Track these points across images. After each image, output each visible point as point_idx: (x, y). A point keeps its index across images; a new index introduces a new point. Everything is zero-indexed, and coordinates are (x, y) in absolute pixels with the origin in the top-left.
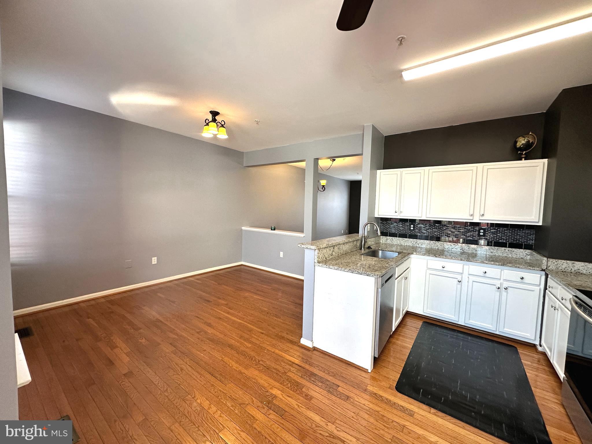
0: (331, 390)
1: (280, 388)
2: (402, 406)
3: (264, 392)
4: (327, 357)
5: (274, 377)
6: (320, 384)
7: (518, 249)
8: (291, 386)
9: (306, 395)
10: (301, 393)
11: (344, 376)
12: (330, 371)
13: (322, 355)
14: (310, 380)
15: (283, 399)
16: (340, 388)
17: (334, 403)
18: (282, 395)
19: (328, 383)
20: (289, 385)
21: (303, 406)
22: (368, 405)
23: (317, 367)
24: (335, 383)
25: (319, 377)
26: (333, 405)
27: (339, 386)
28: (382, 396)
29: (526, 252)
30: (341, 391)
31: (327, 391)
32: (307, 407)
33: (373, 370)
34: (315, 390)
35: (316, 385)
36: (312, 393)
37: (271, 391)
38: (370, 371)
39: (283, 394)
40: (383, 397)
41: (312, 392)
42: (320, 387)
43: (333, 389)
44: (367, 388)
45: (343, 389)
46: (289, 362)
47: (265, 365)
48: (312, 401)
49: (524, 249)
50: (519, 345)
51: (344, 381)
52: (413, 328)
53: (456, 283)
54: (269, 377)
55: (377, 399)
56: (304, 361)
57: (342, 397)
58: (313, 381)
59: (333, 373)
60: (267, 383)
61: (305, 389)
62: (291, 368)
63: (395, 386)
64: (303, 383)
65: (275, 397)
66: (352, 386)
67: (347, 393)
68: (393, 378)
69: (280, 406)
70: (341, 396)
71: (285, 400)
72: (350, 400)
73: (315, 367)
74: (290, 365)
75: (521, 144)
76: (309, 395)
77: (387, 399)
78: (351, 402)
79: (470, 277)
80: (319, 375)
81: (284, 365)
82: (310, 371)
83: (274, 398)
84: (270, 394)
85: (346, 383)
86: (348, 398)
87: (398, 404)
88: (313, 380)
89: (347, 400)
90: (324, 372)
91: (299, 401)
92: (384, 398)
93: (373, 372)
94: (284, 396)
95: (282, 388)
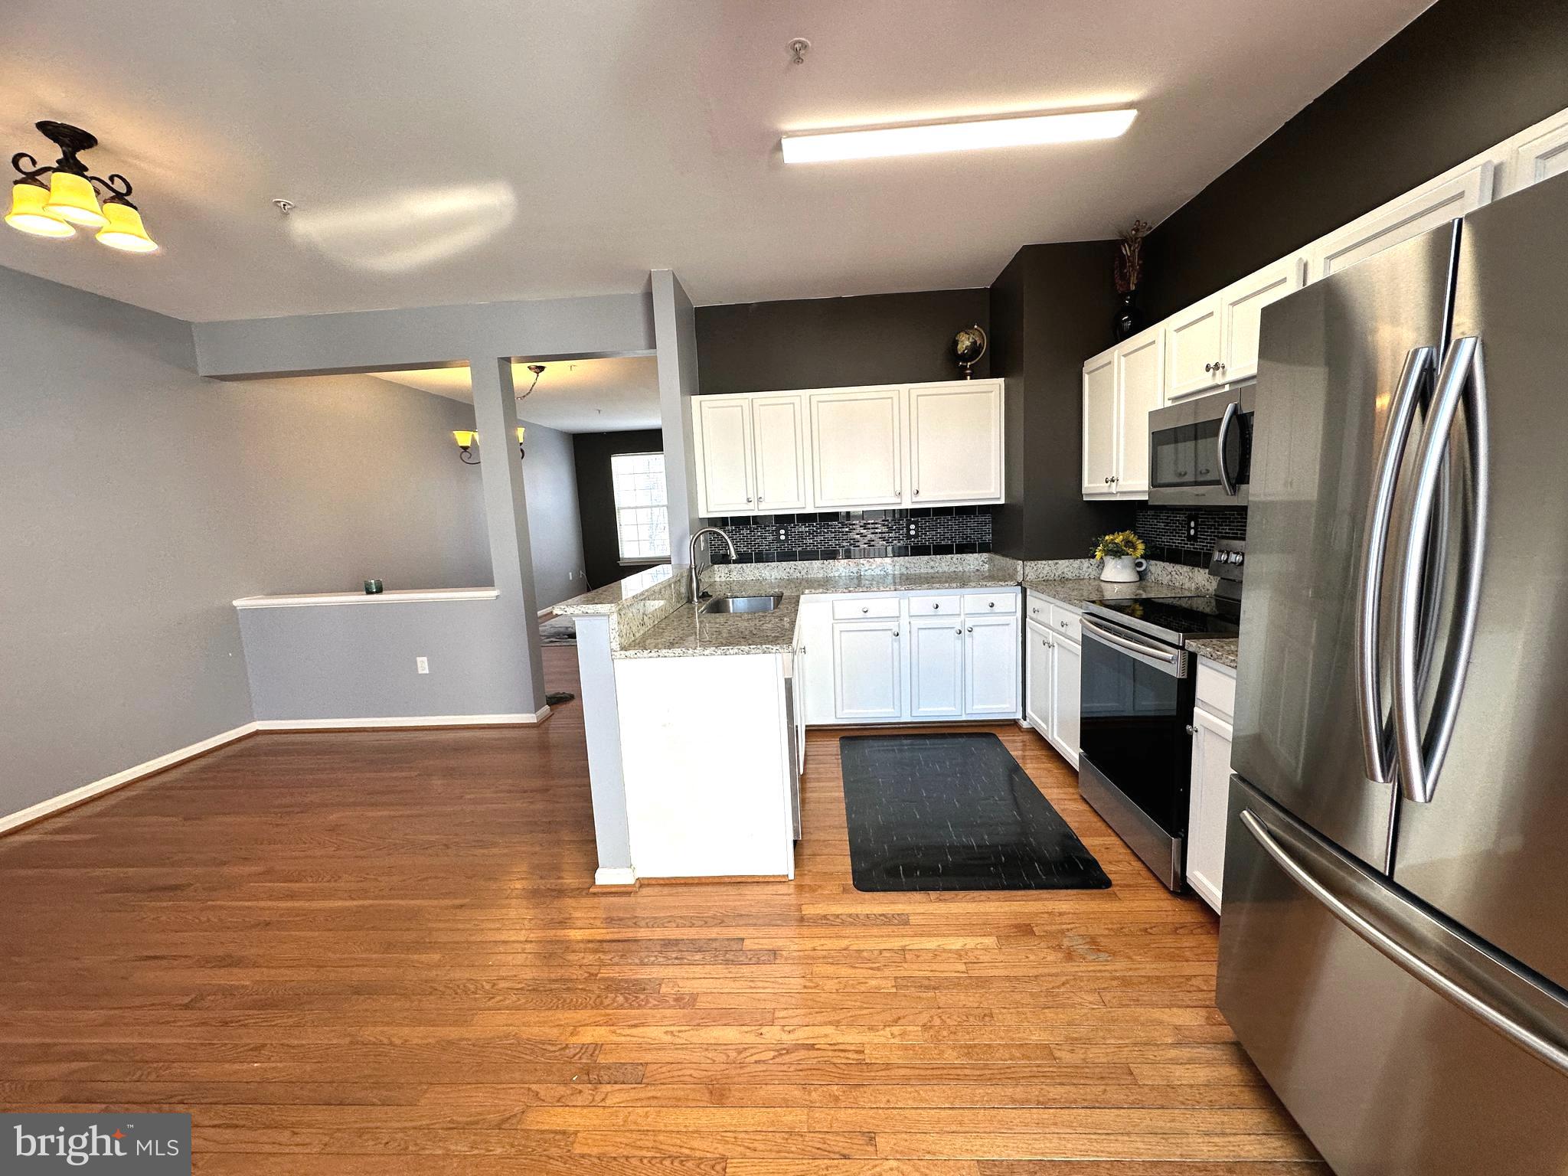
0: (729, 956)
1: (599, 1019)
2: (883, 915)
3: (557, 1053)
4: (680, 889)
5: (565, 1001)
6: (698, 956)
7: (971, 555)
8: (626, 999)
9: (676, 1000)
10: (663, 1001)
11: (743, 913)
12: (706, 917)
13: (666, 890)
14: (669, 959)
15: (623, 1039)
16: (747, 942)
17: (751, 981)
18: (614, 1032)
19: (714, 945)
20: (620, 999)
21: (683, 1028)
22: (823, 945)
23: (670, 922)
24: (730, 936)
25: (688, 941)
26: (752, 985)
27: (743, 939)
28: (838, 915)
29: (983, 558)
30: (756, 947)
31: (721, 964)
32: (694, 1023)
33: (797, 873)
34: (691, 976)
35: (689, 965)
36: (688, 987)
37: (574, 1040)
38: (791, 877)
39: (615, 1028)
40: (841, 914)
41: (688, 983)
42: (702, 963)
43: (732, 953)
44: (803, 913)
45: (756, 941)
46: (590, 945)
47: (520, 986)
48: (698, 1005)
49: (979, 552)
50: (999, 729)
51: (747, 922)
52: (828, 757)
53: (890, 640)
54: (549, 1009)
55: (832, 925)
56: (630, 923)
57: (763, 958)
58: (676, 958)
59: (714, 917)
60: (551, 1027)
61: (667, 986)
62: (602, 957)
63: (852, 882)
64: (655, 976)
65: (597, 1046)
66: (770, 925)
67: (767, 944)
68: (841, 868)
69: (622, 1061)
70: (758, 958)
71: (628, 1038)
72: (782, 956)
73: (666, 925)
74: (596, 951)
75: (964, 346)
76: (683, 994)
77: (850, 915)
78: (786, 959)
79: (914, 621)
80: (685, 937)
81: (577, 958)
82: (658, 939)
83: (597, 1052)
84: (578, 1050)
85: (755, 925)
86: (775, 954)
87: (874, 914)
88: (674, 956)
89: (775, 958)
90: (692, 925)
91: (667, 1023)
92: (844, 917)
93: (798, 875)
94: (618, 1031)
95: (604, 1016)
